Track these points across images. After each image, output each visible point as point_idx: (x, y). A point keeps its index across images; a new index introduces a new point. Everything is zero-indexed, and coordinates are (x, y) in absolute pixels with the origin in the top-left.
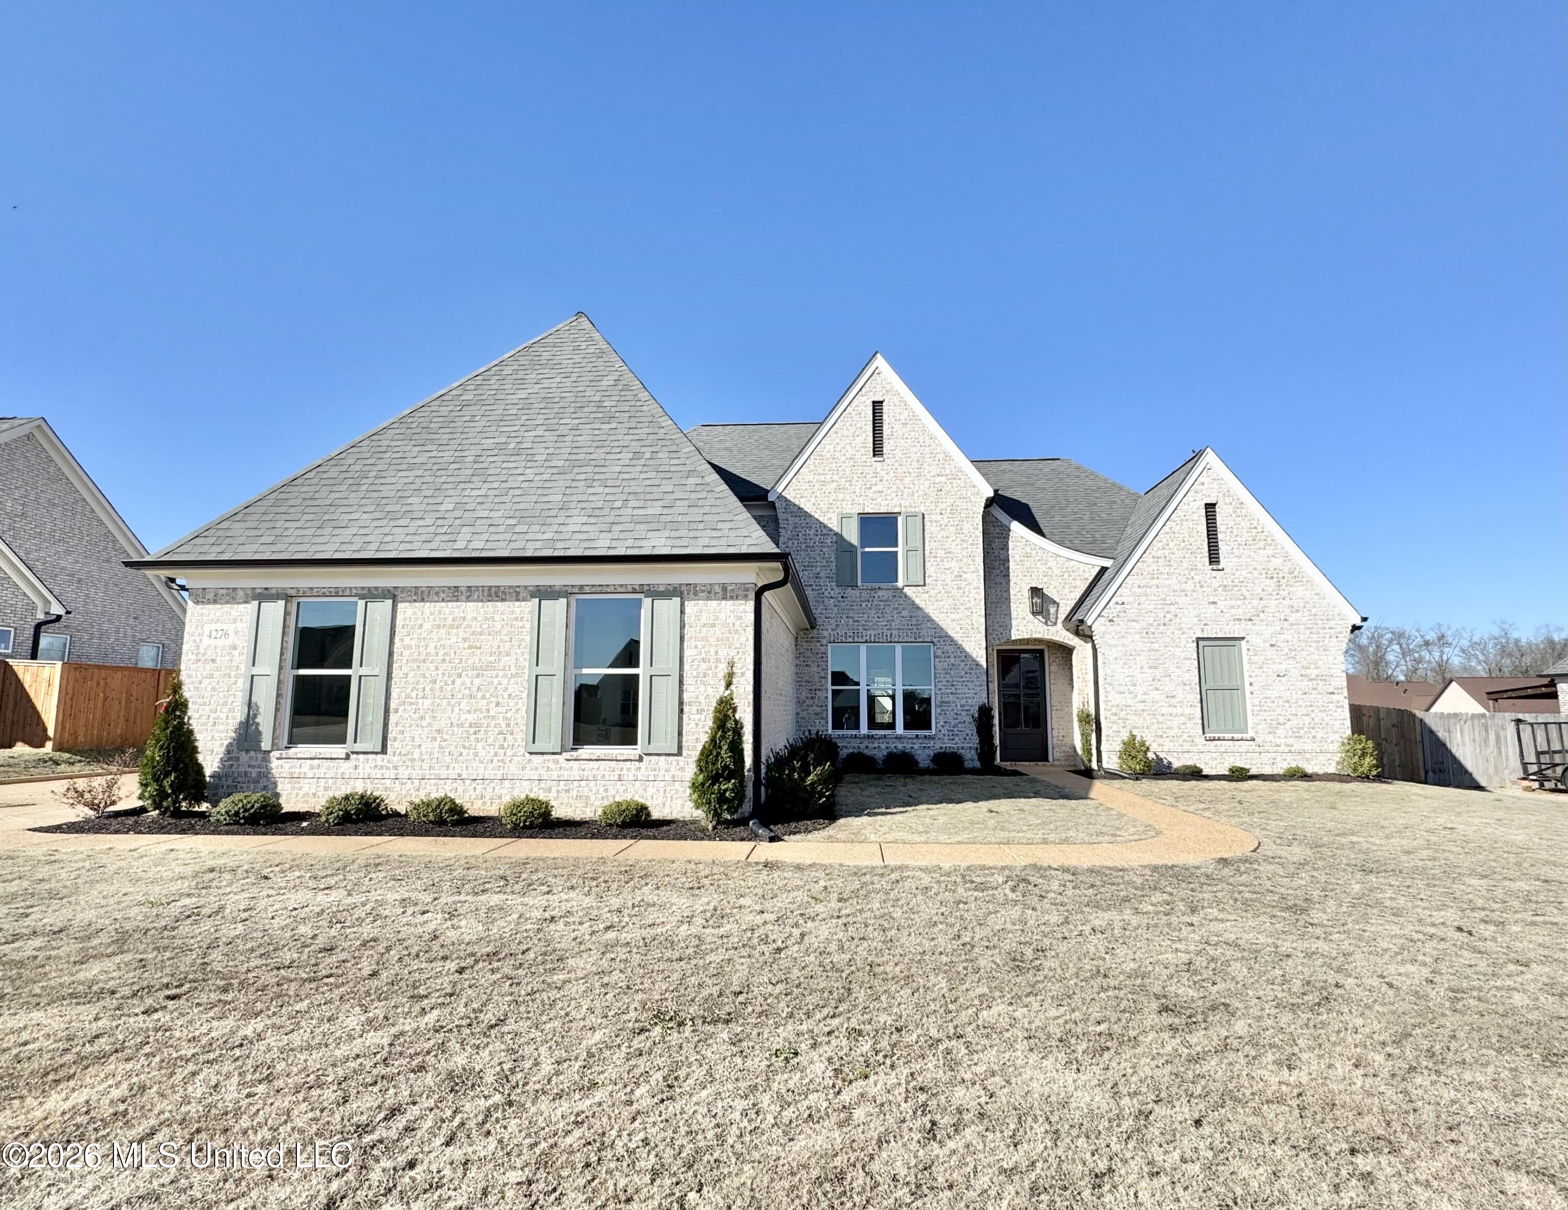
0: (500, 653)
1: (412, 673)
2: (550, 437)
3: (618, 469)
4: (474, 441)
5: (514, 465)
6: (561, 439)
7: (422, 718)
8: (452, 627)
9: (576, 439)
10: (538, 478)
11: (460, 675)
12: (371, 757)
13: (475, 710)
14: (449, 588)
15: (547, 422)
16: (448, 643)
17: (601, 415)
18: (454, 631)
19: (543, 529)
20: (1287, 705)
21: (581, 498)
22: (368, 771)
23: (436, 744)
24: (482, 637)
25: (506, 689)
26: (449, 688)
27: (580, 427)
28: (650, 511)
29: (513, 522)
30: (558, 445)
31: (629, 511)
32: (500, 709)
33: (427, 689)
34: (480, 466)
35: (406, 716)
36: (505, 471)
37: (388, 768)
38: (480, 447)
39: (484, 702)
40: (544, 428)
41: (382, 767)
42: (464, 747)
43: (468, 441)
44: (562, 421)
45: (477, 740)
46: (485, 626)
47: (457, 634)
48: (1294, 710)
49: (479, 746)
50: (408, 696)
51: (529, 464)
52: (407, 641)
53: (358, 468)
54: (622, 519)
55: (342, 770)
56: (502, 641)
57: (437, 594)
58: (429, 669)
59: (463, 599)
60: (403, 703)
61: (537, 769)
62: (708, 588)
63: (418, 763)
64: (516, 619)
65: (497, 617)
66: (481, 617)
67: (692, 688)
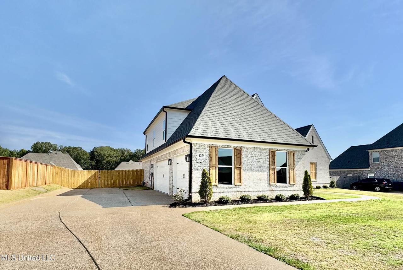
6: (254, 113)
7: (250, 177)
9: (257, 113)
24: (260, 159)
27: (255, 110)
29: (264, 133)
34: (243, 117)
35: (246, 177)
43: (234, 110)
56: (264, 160)
58: (250, 166)
59: (256, 150)
60: (245, 174)
61: (272, 188)
62: (299, 151)
63: (249, 187)
64: (266, 155)
65: (263, 155)
66: (260, 155)
67: (297, 171)
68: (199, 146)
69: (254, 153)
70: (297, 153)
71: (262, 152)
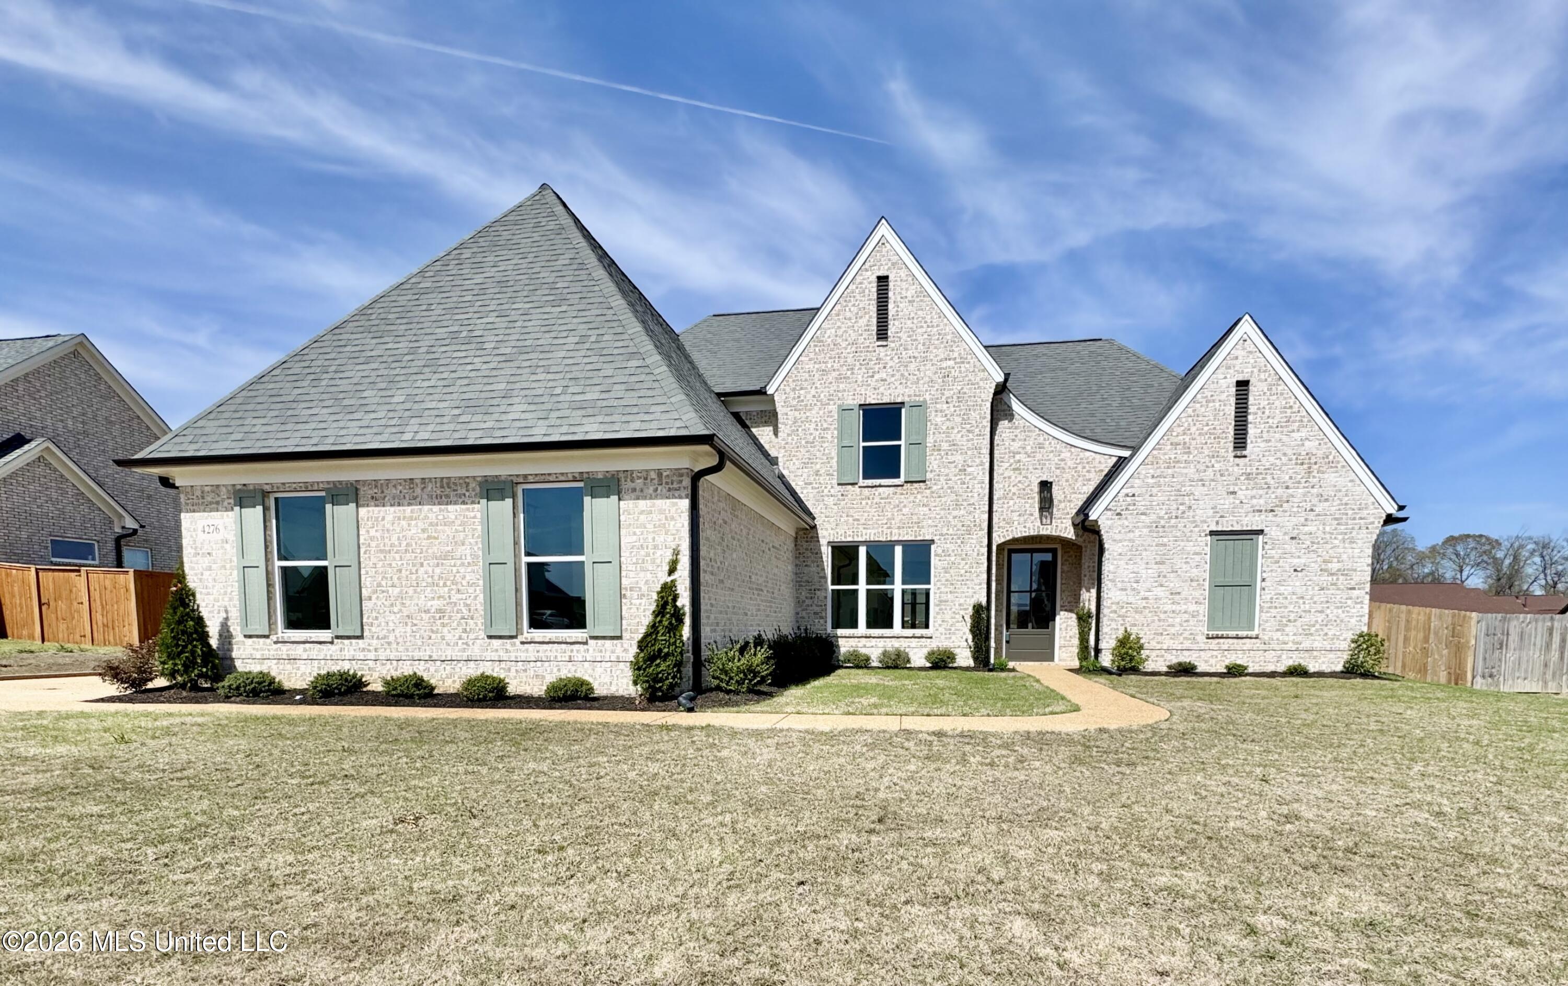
0: (456, 542)
1: (381, 563)
2: (501, 323)
3: (562, 354)
4: (428, 331)
5: (463, 354)
6: (511, 325)
7: (392, 605)
8: (411, 518)
9: (526, 324)
10: (485, 366)
11: (422, 565)
12: (354, 641)
13: (439, 597)
14: (405, 480)
15: (500, 307)
16: (410, 534)
17: (552, 298)
18: (413, 523)
19: (486, 418)
20: (1301, 601)
21: (525, 385)
22: (352, 652)
23: (408, 629)
24: (439, 528)
25: (464, 578)
26: (414, 577)
27: (532, 311)
28: (588, 396)
29: (457, 412)
30: (508, 331)
31: (568, 398)
32: (460, 596)
33: (395, 578)
34: (432, 356)
35: (379, 603)
36: (455, 361)
37: (369, 651)
38: (434, 337)
39: (446, 589)
40: (496, 314)
41: (364, 650)
42: (432, 631)
43: (423, 331)
44: (514, 306)
45: (443, 625)
46: (441, 517)
47: (416, 526)
48: (1307, 607)
49: (445, 630)
50: (379, 585)
51: (478, 353)
52: (373, 533)
53: (319, 363)
54: (560, 406)
55: (331, 652)
56: (457, 531)
57: (395, 486)
58: (394, 559)
60: (375, 592)
61: (497, 650)
62: (644, 474)
63: (394, 646)
64: (468, 509)
65: (450, 507)
66: (436, 508)
67: (632, 574)
69: (409, 504)
70: (633, 485)
71: (447, 496)
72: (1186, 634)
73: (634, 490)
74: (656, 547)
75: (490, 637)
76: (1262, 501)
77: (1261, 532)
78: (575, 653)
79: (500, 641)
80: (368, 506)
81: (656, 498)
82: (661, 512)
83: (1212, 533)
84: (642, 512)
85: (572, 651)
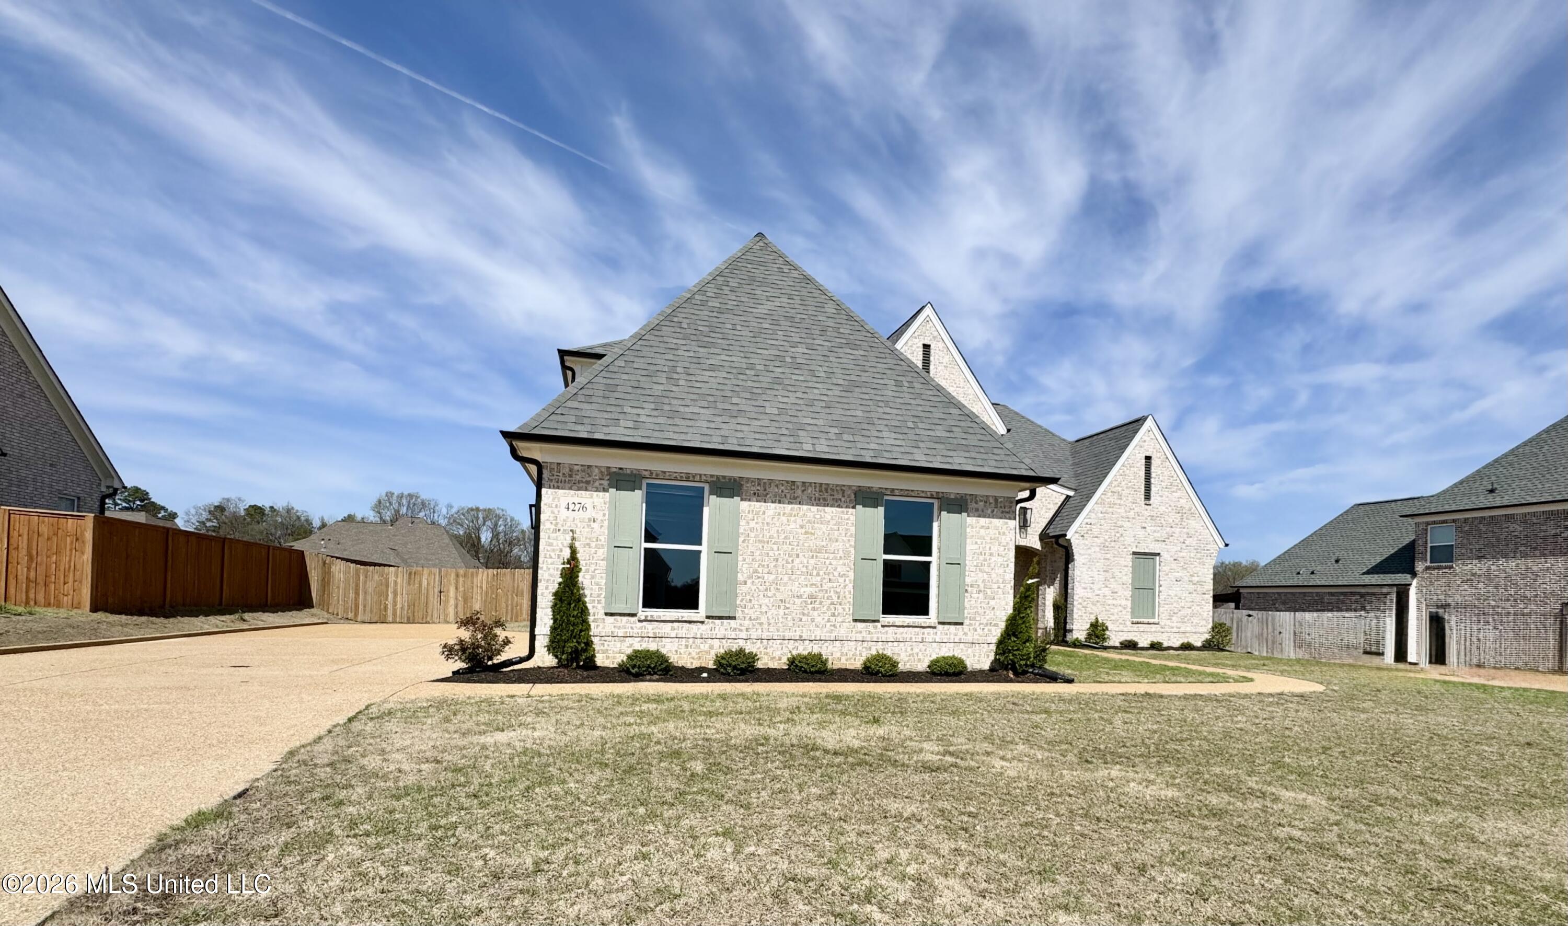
0: (830, 539)
1: (758, 552)
7: (766, 590)
8: (791, 515)
11: (798, 556)
12: (725, 621)
13: (812, 585)
16: (788, 528)
18: (793, 519)
22: (723, 632)
23: (781, 612)
24: (816, 525)
25: (835, 569)
26: (789, 566)
28: (939, 434)
32: (831, 585)
33: (772, 565)
35: (754, 588)
39: (819, 578)
41: (735, 629)
42: (804, 614)
45: (814, 609)
46: (818, 516)
47: (795, 522)
49: (815, 613)
52: (752, 524)
55: (700, 632)
56: (832, 529)
57: (777, 486)
58: (772, 549)
59: (799, 492)
60: (750, 577)
61: (861, 632)
62: (985, 499)
63: (765, 626)
64: (843, 512)
65: (827, 509)
66: (814, 509)
67: (972, 574)
68: (567, 471)
69: (790, 503)
70: (976, 506)
71: (825, 499)
72: (1120, 621)
73: (977, 510)
74: (991, 554)
75: (855, 621)
76: (1159, 535)
77: (1159, 554)
78: (926, 635)
79: (864, 624)
80: (749, 500)
81: (993, 517)
82: (996, 528)
83: (1134, 553)
84: (982, 527)
85: (923, 634)
